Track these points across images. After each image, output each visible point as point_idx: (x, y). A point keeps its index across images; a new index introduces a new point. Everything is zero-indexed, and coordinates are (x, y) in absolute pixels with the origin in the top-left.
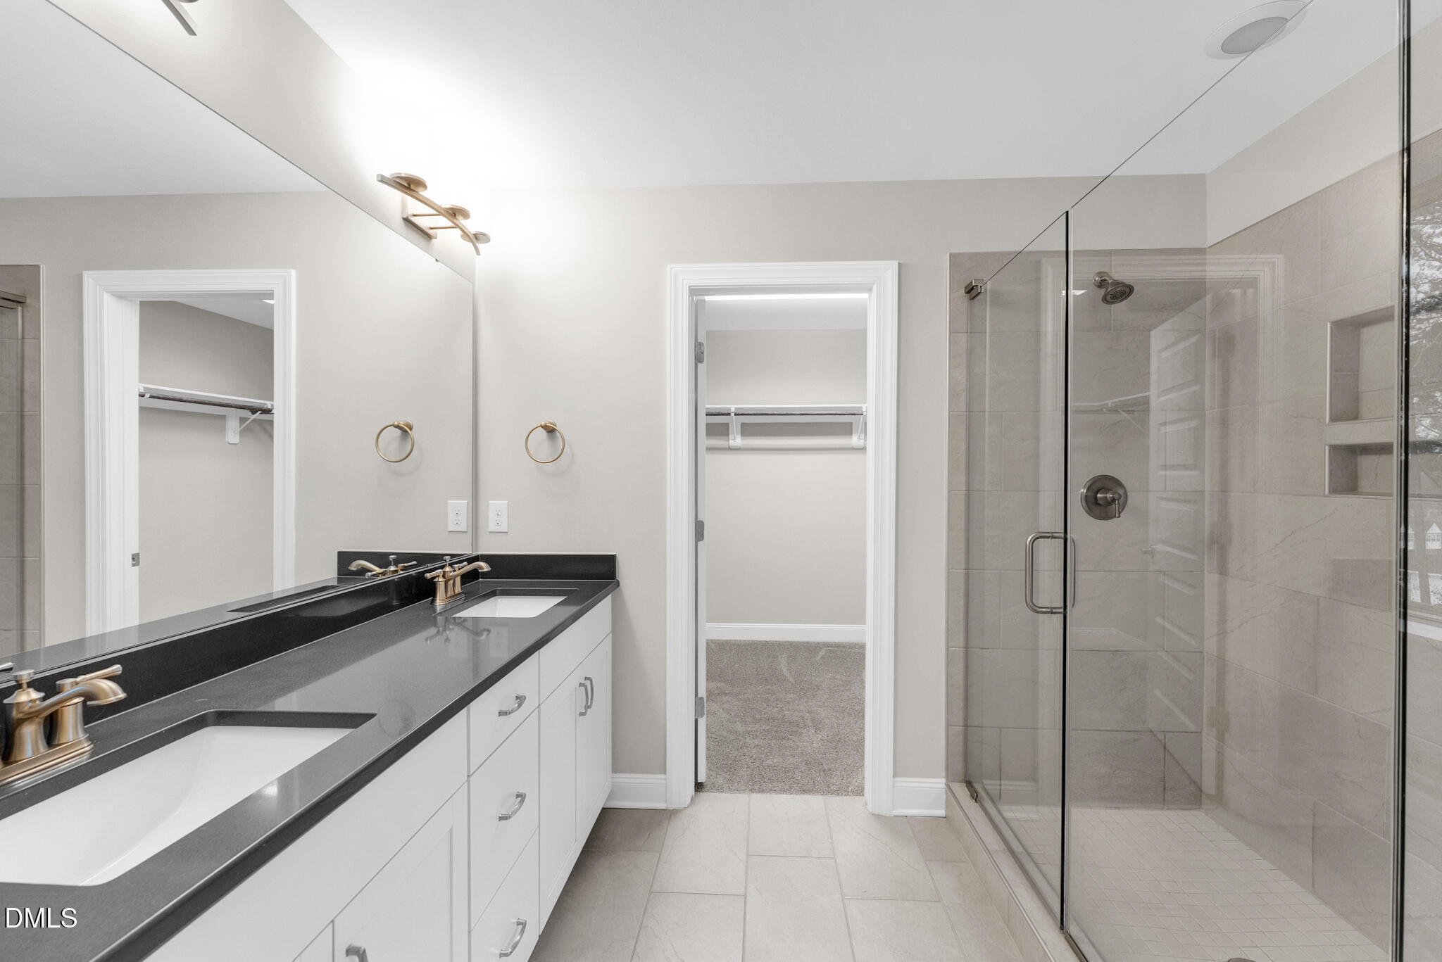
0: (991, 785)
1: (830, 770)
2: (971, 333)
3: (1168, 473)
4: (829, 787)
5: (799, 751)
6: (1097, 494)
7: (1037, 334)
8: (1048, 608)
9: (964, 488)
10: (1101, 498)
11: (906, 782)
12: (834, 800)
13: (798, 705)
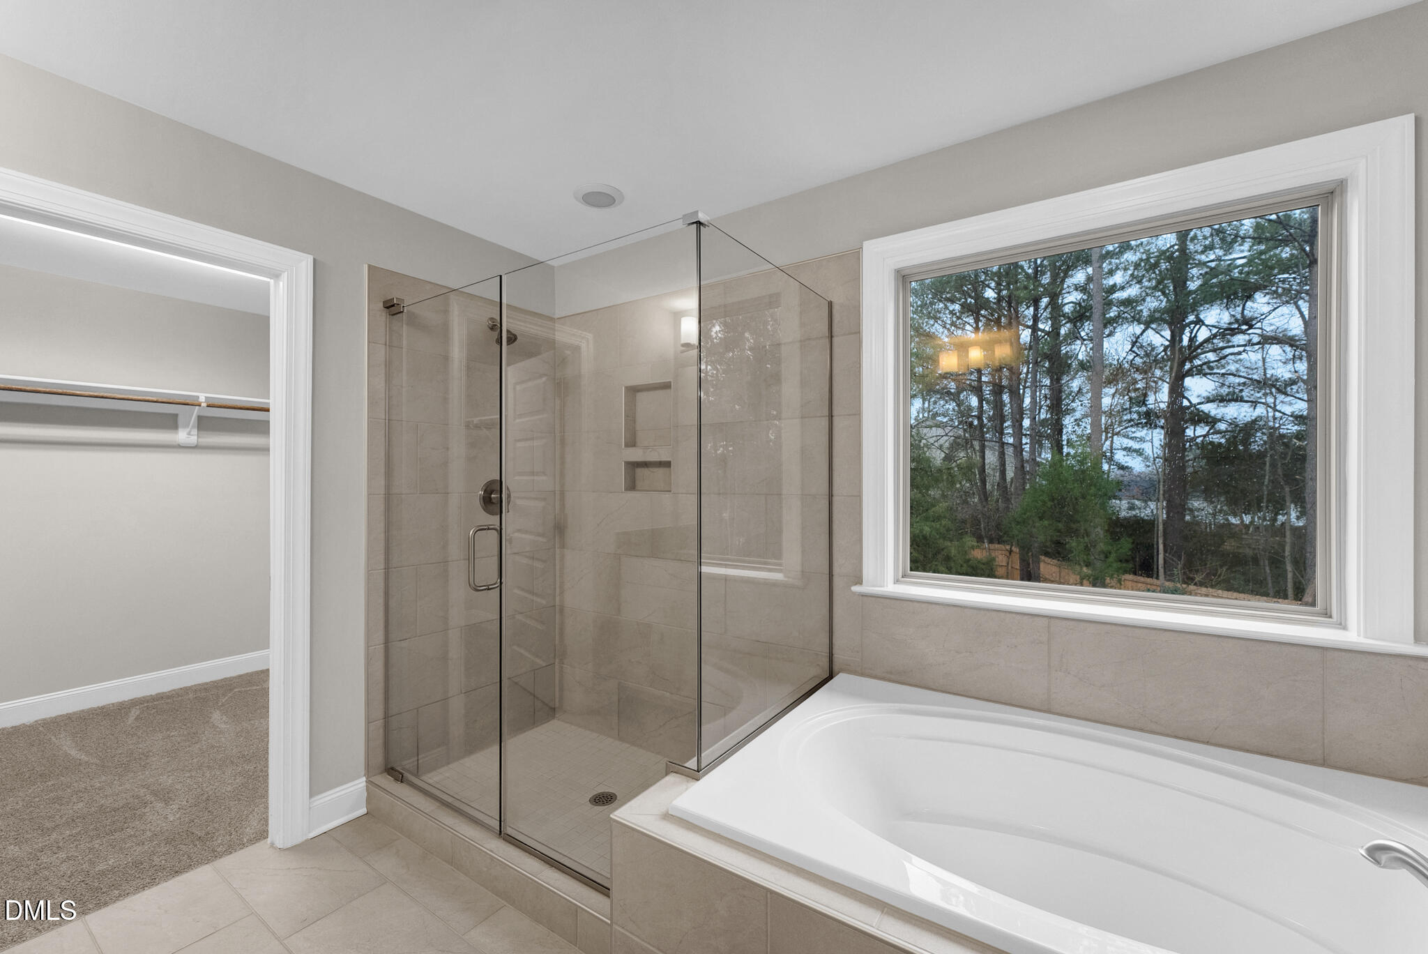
0: (408, 763)
1: (208, 833)
2: (390, 345)
3: (536, 478)
4: (214, 851)
5: (149, 834)
6: (491, 494)
7: (446, 358)
8: (485, 586)
9: (382, 491)
10: (494, 498)
11: (324, 797)
12: (227, 862)
13: (120, 786)
